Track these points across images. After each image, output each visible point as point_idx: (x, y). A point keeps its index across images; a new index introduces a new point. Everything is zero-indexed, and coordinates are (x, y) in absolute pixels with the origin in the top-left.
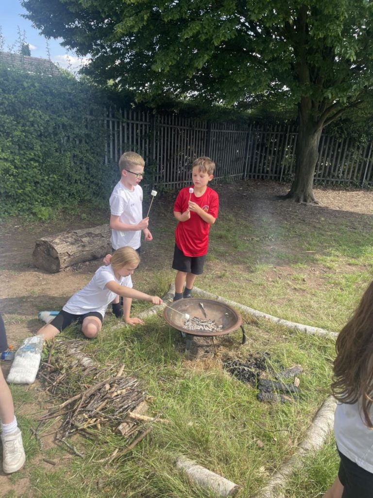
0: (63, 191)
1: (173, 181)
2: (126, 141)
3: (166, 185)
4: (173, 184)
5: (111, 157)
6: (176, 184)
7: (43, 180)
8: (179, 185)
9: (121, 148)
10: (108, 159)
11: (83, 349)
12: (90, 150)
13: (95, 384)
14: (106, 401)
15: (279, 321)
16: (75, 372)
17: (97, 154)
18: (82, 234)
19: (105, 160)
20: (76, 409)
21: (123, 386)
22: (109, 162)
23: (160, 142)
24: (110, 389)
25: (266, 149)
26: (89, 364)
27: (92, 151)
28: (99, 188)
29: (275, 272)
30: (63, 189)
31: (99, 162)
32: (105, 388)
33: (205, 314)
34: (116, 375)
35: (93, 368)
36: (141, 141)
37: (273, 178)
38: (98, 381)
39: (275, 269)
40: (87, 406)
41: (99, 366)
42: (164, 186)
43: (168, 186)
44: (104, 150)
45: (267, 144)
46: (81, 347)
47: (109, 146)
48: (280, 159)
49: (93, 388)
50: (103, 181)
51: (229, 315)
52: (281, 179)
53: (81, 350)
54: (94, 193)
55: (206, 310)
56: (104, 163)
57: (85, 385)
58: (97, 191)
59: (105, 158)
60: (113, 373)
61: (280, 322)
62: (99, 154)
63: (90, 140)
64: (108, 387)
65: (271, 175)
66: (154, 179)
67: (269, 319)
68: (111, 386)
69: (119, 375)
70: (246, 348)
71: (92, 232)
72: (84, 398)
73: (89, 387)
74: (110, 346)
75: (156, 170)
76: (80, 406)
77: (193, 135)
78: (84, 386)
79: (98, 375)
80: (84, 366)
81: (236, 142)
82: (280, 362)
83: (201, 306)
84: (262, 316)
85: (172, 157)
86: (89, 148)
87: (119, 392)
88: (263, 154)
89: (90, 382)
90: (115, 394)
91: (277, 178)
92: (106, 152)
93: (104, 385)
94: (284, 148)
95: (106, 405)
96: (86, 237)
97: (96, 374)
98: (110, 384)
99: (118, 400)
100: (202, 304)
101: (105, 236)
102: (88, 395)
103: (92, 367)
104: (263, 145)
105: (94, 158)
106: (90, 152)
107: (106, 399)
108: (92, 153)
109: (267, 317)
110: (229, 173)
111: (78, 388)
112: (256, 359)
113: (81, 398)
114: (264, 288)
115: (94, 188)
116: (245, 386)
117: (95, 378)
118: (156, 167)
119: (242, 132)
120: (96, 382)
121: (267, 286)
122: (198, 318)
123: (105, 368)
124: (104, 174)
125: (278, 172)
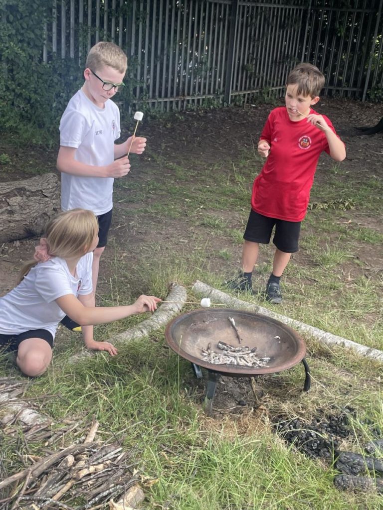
2: (81, 20)
3: (153, 104)
4: (166, 102)
5: (54, 49)
6: (171, 102)
8: (177, 103)
9: (72, 32)
10: (49, 53)
11: (22, 394)
12: (16, 34)
13: (47, 455)
14: (69, 484)
15: (369, 352)
16: (9, 434)
17: (29, 44)
18: (8, 191)
19: (42, 55)
20: (16, 498)
21: (98, 459)
22: (50, 58)
23: (144, 23)
24: (74, 465)
25: (339, 39)
26: (35, 420)
27: (19, 37)
28: (32, 107)
29: (358, 265)
31: (31, 57)
32: (66, 462)
33: (238, 337)
34: (84, 441)
35: (43, 427)
36: (109, 20)
37: (349, 95)
38: (53, 449)
39: (357, 261)
40: (35, 492)
41: (53, 424)
42: (150, 104)
43: (156, 105)
44: (41, 36)
45: (340, 32)
46: (18, 391)
47: (50, 29)
48: (363, 60)
49: (46, 462)
50: (38, 94)
51: (281, 340)
52: (364, 96)
53: (19, 396)
54: (22, 116)
55: (240, 330)
56: (41, 60)
57: (30, 457)
58: (27, 112)
59: (42, 51)
60: (79, 436)
61: (372, 354)
62: (32, 44)
63: (15, 17)
64: (71, 459)
65: (347, 89)
66: (131, 93)
67: (351, 349)
68: (77, 460)
69: (90, 440)
70: (311, 399)
71: (27, 187)
72: (29, 478)
73: (36, 461)
74: (70, 391)
75: (136, 76)
76: (23, 492)
77: (205, 11)
78: (29, 459)
79: (51, 439)
80: (25, 424)
81: (282, 27)
82: (373, 423)
83: (231, 323)
84: (339, 342)
85: (165, 52)
86: (14, 32)
87: (92, 469)
88: (333, 50)
89: (38, 452)
90: (85, 472)
91: (357, 94)
92: (44, 40)
93: (65, 456)
94: (371, 39)
95: (69, 490)
96: (15, 195)
97: (50, 437)
98: (75, 456)
99: (90, 482)
100: (232, 320)
101: (48, 195)
102: (37, 473)
103: (40, 425)
104: (333, 32)
105: (24, 51)
107: (69, 479)
108: (21, 41)
109: (347, 345)
110: (270, 84)
111: (17, 461)
112: (330, 418)
113: (25, 478)
114: (339, 293)
115: (21, 106)
116: (311, 463)
117: (47, 444)
118: (137, 70)
119: (295, 8)
120: (50, 451)
121: (345, 291)
122: (225, 344)
123: (63, 427)
124: (40, 80)
125: (359, 84)
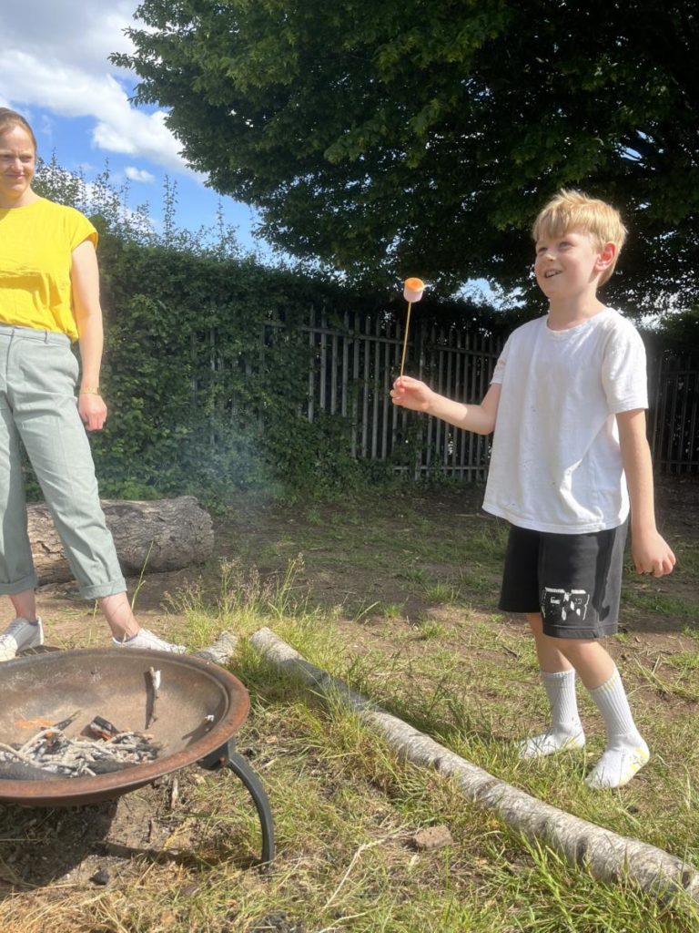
0: (206, 464)
1: (466, 464)
2: (356, 375)
4: (466, 471)
5: (322, 405)
6: (474, 472)
7: (160, 436)
9: (344, 388)
10: (315, 408)
19: (306, 411)
22: (316, 414)
30: (206, 460)
33: (150, 713)
42: (445, 473)
43: (453, 473)
59: (307, 406)
83: (150, 682)
100: (157, 676)
106: (269, 390)
